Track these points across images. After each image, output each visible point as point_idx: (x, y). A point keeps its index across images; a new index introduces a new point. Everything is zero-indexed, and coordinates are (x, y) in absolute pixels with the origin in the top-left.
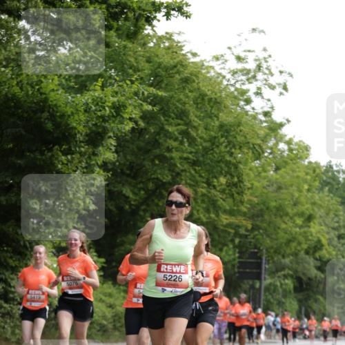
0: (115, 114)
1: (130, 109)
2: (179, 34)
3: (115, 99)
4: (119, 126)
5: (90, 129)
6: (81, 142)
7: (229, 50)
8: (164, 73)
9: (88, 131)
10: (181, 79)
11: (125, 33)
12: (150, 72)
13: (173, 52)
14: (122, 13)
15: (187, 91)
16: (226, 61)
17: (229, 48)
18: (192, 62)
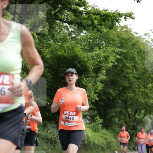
0: (105, 60)
1: (111, 58)
2: (130, 25)
3: (105, 54)
4: (107, 65)
5: (95, 66)
6: (91, 72)
7: (151, 31)
8: (124, 42)
9: (94, 67)
10: (132, 44)
11: (108, 27)
12: (119, 42)
13: (128, 33)
14: (107, 18)
15: (134, 49)
16: (150, 35)
17: (151, 30)
18: (136, 37)
